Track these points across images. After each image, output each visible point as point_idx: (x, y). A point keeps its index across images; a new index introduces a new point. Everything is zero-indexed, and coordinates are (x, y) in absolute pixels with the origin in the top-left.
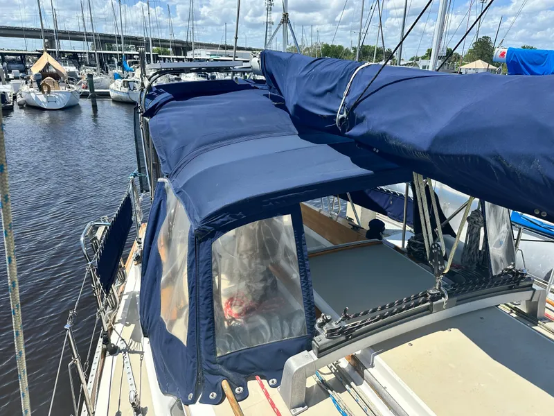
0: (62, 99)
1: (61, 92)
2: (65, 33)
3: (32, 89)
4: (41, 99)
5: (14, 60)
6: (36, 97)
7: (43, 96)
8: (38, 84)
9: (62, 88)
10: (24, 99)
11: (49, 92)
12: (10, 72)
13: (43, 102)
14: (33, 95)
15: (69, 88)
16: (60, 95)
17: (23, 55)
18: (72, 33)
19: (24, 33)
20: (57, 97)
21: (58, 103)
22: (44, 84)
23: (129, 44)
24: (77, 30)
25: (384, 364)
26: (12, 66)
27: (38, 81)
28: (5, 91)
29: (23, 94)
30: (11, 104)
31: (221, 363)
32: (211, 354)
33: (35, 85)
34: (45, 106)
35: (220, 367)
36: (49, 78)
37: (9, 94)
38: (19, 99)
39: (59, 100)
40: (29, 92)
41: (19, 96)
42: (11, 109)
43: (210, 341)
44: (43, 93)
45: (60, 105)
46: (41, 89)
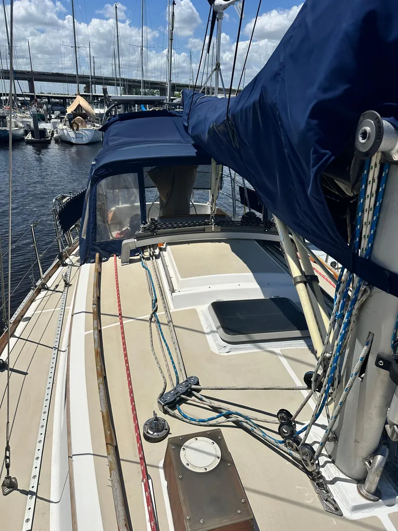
0: (87, 135)
1: (87, 130)
2: (100, 78)
3: (65, 127)
4: (71, 135)
5: (58, 103)
6: (68, 134)
7: (73, 132)
8: (70, 123)
9: (89, 127)
10: (58, 135)
11: (77, 129)
12: (53, 113)
13: (73, 138)
14: (65, 131)
15: (94, 126)
16: (86, 132)
17: (64, 99)
18: (106, 79)
19: (67, 79)
20: (84, 134)
21: (84, 139)
22: (74, 122)
23: (155, 89)
24: (111, 76)
25: (170, 251)
26: (55, 108)
27: (70, 120)
28: (46, 128)
29: (59, 131)
30: (49, 139)
31: (98, 246)
32: (94, 241)
33: (68, 123)
34: (74, 141)
35: (97, 247)
36: (79, 117)
37: (48, 131)
38: (55, 135)
39: (85, 137)
40: (63, 129)
41: (55, 132)
42: (49, 142)
43: (93, 234)
44: (73, 130)
45: (85, 140)
46: (71, 126)
